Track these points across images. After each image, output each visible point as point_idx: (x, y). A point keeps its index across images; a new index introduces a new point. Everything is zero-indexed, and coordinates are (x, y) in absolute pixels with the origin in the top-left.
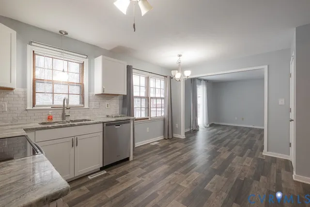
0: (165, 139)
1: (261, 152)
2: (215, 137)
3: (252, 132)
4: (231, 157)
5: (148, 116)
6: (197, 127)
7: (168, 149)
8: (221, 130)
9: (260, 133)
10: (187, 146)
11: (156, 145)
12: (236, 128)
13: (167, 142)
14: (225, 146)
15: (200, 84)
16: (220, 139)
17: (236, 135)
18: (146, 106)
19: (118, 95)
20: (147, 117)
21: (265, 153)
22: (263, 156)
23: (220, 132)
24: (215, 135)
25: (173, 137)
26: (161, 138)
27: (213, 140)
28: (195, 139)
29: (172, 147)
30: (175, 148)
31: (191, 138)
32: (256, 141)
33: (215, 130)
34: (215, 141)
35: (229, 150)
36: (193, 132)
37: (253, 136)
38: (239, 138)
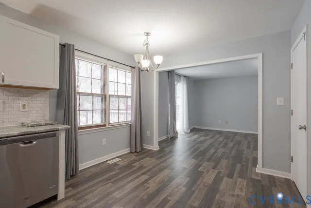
0: (131, 152)
1: (253, 168)
2: (196, 147)
3: (237, 138)
4: (218, 180)
5: (105, 121)
6: (176, 133)
7: (131, 170)
8: (203, 136)
9: (246, 139)
10: (160, 164)
11: (115, 164)
12: (220, 133)
13: (133, 157)
14: (209, 160)
15: (179, 81)
16: (202, 149)
17: (221, 142)
18: (102, 107)
19: (48, 89)
20: (104, 123)
21: (259, 169)
22: (257, 174)
23: (202, 139)
24: (197, 144)
25: (142, 149)
26: (126, 151)
27: (194, 152)
28: (171, 152)
29: (138, 166)
30: (141, 167)
31: (167, 150)
32: (244, 150)
33: (196, 136)
34: (196, 153)
35: (214, 168)
36: (170, 140)
37: (239, 143)
38: (224, 147)
